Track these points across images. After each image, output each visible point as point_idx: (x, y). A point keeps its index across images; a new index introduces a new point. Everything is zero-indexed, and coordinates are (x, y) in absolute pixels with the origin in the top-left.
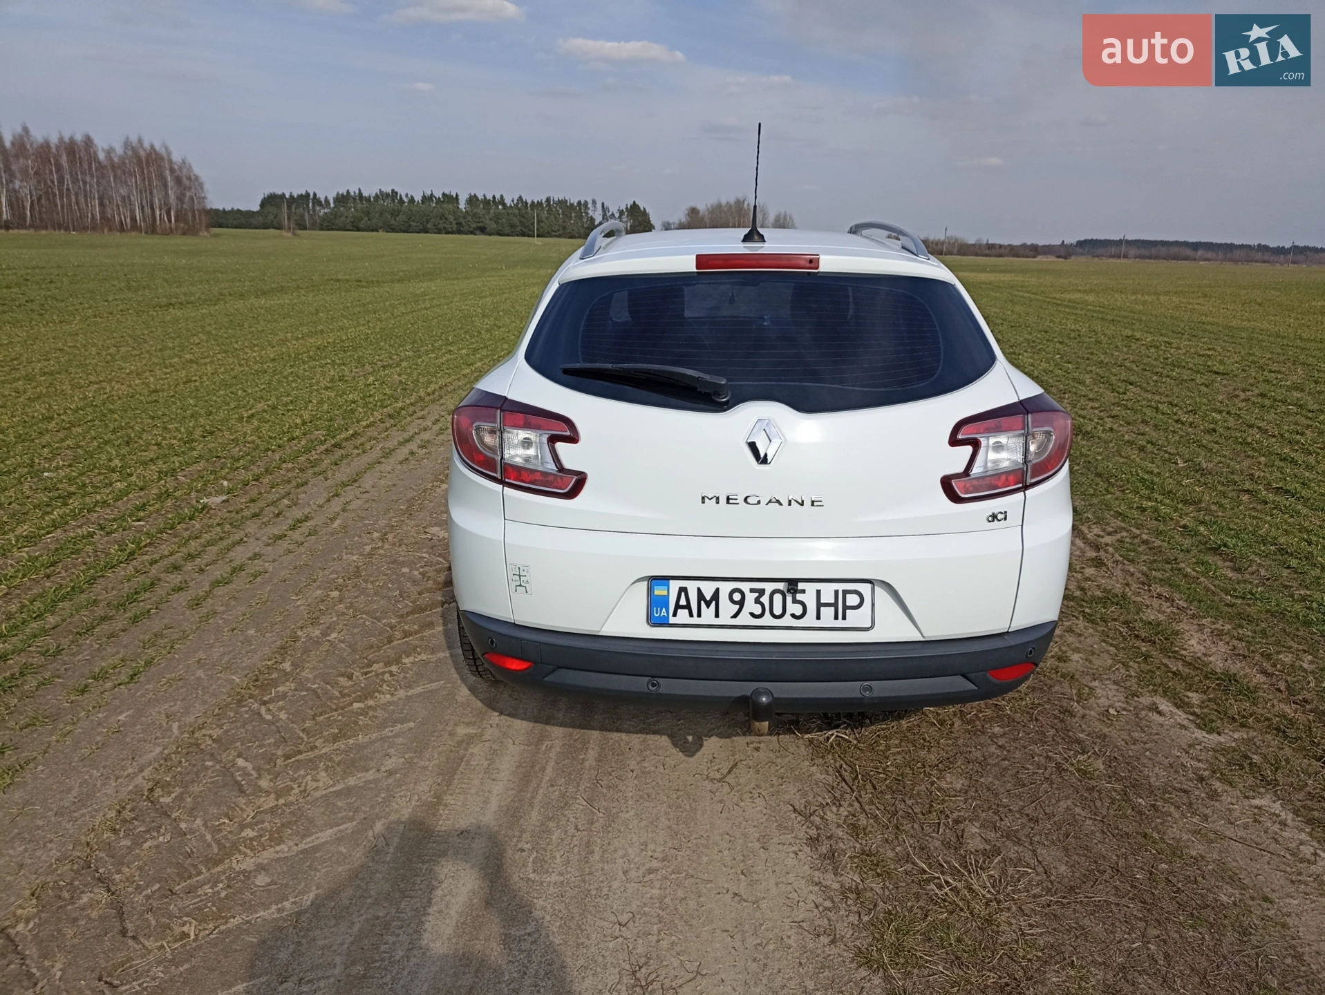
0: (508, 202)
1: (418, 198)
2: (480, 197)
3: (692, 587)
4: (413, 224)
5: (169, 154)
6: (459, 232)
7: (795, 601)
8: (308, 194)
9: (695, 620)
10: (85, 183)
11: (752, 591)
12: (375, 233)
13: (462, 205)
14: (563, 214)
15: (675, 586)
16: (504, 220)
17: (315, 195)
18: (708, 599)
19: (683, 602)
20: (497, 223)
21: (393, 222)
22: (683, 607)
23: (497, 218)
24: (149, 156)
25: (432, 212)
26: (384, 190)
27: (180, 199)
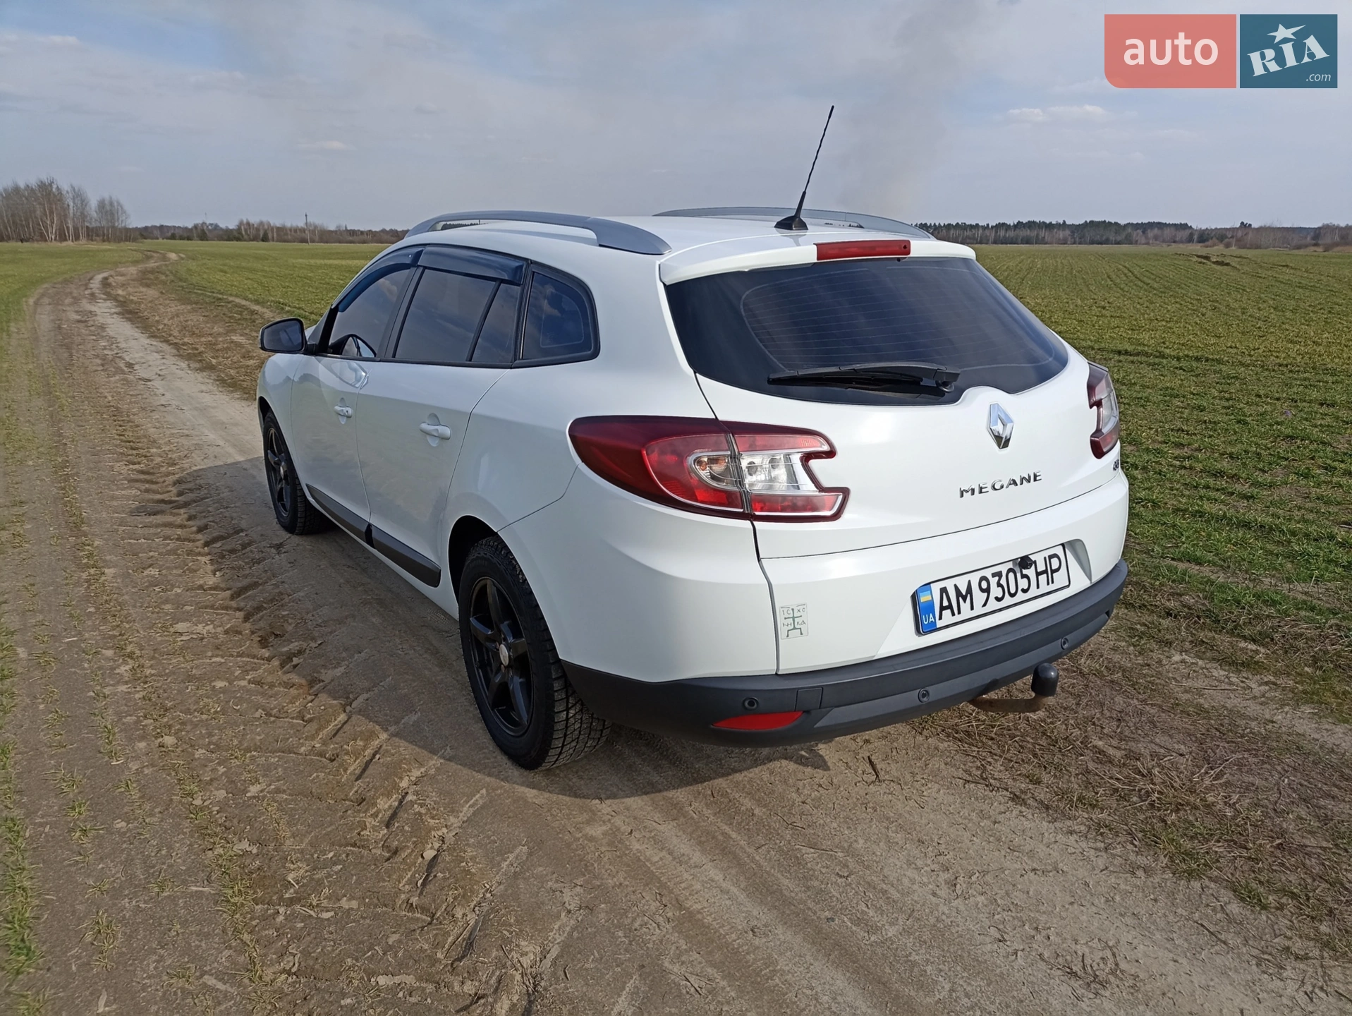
3: (949, 585)
7: (1024, 576)
9: (958, 618)
11: (994, 575)
15: (936, 589)
18: (964, 593)
19: (945, 603)
22: (946, 608)
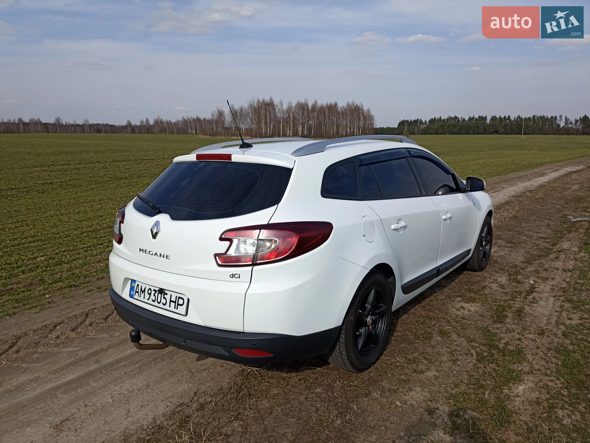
0: (512, 118)
1: (467, 119)
2: (498, 117)
3: (140, 285)
4: (462, 130)
5: (362, 107)
6: (485, 134)
7: (164, 298)
8: (418, 120)
9: (139, 298)
10: (332, 120)
11: (154, 290)
12: (444, 135)
13: (488, 121)
14: (542, 123)
15: (136, 284)
16: (509, 127)
17: (421, 120)
18: (143, 291)
20: (504, 128)
21: (453, 130)
22: (137, 292)
23: (506, 126)
24: (355, 108)
25: (472, 125)
26: (451, 116)
27: (365, 124)
